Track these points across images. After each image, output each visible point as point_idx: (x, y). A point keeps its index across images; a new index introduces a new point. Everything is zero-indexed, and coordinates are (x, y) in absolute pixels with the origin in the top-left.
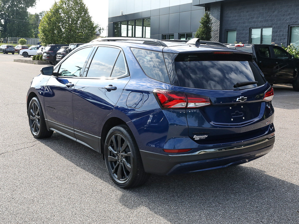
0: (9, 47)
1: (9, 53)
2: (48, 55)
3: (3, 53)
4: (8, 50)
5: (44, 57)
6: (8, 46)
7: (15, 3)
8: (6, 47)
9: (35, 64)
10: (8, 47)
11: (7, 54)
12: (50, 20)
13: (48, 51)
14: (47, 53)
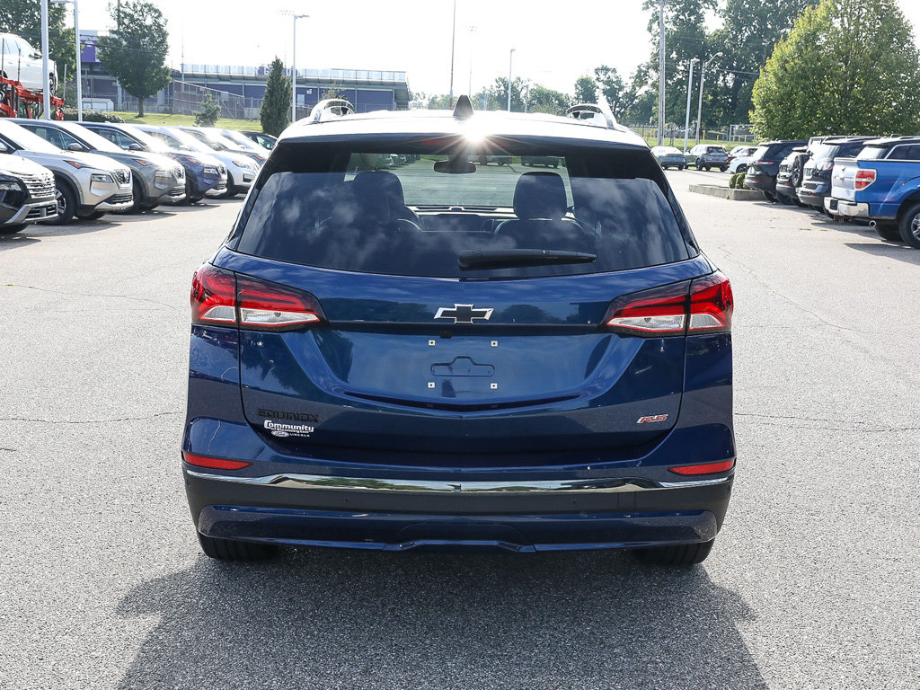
0: (712, 152)
1: (712, 169)
2: (758, 173)
3: (695, 168)
4: (710, 159)
5: (749, 178)
6: (713, 148)
7: (769, 26)
8: (705, 152)
9: (728, 198)
10: (710, 150)
11: (708, 170)
12: (786, 70)
13: (759, 161)
14: (758, 167)
